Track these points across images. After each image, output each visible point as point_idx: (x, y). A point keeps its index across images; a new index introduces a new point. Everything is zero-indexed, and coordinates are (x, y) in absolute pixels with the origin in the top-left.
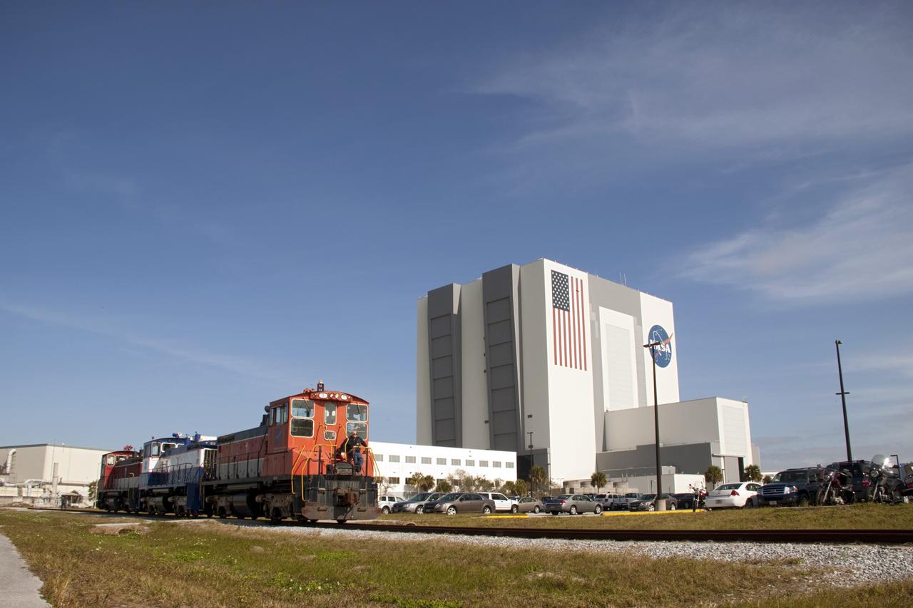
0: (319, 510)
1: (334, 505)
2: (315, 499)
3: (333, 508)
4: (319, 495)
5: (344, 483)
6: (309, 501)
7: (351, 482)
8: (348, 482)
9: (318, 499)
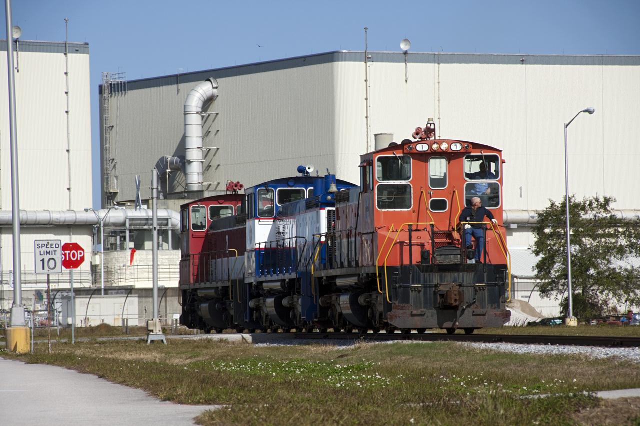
0: (412, 315)
1: (435, 308)
2: (406, 300)
3: (435, 311)
4: (412, 295)
5: (449, 276)
6: (397, 303)
7: (461, 274)
8: (456, 274)
9: (411, 300)
